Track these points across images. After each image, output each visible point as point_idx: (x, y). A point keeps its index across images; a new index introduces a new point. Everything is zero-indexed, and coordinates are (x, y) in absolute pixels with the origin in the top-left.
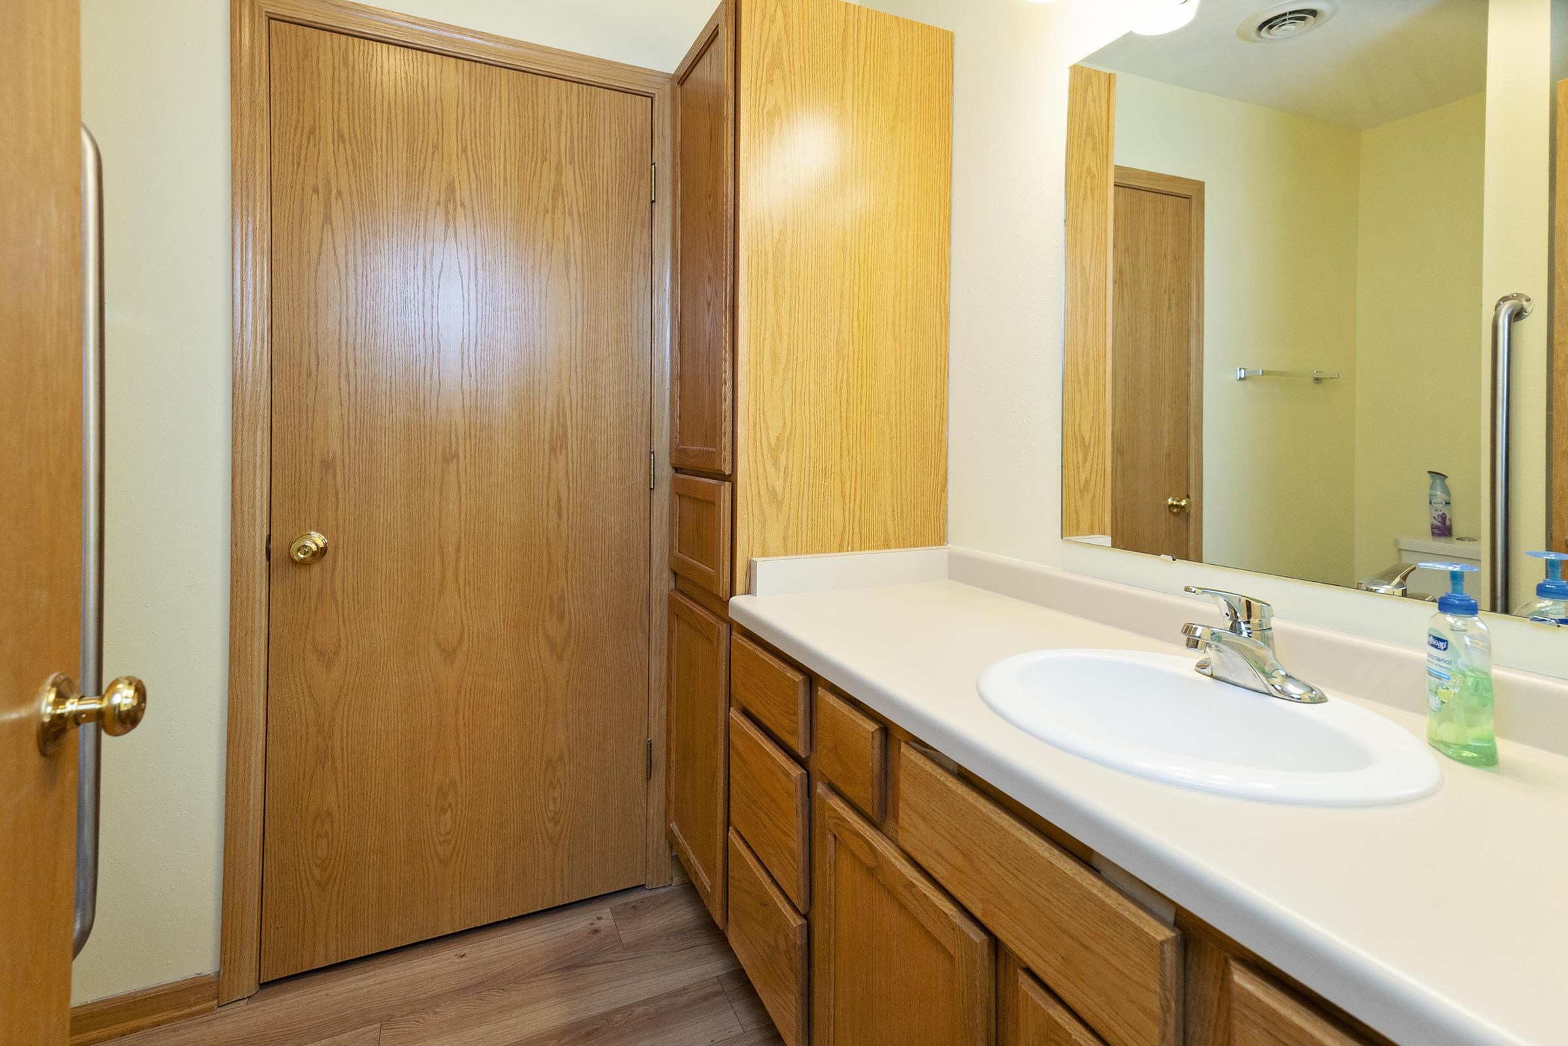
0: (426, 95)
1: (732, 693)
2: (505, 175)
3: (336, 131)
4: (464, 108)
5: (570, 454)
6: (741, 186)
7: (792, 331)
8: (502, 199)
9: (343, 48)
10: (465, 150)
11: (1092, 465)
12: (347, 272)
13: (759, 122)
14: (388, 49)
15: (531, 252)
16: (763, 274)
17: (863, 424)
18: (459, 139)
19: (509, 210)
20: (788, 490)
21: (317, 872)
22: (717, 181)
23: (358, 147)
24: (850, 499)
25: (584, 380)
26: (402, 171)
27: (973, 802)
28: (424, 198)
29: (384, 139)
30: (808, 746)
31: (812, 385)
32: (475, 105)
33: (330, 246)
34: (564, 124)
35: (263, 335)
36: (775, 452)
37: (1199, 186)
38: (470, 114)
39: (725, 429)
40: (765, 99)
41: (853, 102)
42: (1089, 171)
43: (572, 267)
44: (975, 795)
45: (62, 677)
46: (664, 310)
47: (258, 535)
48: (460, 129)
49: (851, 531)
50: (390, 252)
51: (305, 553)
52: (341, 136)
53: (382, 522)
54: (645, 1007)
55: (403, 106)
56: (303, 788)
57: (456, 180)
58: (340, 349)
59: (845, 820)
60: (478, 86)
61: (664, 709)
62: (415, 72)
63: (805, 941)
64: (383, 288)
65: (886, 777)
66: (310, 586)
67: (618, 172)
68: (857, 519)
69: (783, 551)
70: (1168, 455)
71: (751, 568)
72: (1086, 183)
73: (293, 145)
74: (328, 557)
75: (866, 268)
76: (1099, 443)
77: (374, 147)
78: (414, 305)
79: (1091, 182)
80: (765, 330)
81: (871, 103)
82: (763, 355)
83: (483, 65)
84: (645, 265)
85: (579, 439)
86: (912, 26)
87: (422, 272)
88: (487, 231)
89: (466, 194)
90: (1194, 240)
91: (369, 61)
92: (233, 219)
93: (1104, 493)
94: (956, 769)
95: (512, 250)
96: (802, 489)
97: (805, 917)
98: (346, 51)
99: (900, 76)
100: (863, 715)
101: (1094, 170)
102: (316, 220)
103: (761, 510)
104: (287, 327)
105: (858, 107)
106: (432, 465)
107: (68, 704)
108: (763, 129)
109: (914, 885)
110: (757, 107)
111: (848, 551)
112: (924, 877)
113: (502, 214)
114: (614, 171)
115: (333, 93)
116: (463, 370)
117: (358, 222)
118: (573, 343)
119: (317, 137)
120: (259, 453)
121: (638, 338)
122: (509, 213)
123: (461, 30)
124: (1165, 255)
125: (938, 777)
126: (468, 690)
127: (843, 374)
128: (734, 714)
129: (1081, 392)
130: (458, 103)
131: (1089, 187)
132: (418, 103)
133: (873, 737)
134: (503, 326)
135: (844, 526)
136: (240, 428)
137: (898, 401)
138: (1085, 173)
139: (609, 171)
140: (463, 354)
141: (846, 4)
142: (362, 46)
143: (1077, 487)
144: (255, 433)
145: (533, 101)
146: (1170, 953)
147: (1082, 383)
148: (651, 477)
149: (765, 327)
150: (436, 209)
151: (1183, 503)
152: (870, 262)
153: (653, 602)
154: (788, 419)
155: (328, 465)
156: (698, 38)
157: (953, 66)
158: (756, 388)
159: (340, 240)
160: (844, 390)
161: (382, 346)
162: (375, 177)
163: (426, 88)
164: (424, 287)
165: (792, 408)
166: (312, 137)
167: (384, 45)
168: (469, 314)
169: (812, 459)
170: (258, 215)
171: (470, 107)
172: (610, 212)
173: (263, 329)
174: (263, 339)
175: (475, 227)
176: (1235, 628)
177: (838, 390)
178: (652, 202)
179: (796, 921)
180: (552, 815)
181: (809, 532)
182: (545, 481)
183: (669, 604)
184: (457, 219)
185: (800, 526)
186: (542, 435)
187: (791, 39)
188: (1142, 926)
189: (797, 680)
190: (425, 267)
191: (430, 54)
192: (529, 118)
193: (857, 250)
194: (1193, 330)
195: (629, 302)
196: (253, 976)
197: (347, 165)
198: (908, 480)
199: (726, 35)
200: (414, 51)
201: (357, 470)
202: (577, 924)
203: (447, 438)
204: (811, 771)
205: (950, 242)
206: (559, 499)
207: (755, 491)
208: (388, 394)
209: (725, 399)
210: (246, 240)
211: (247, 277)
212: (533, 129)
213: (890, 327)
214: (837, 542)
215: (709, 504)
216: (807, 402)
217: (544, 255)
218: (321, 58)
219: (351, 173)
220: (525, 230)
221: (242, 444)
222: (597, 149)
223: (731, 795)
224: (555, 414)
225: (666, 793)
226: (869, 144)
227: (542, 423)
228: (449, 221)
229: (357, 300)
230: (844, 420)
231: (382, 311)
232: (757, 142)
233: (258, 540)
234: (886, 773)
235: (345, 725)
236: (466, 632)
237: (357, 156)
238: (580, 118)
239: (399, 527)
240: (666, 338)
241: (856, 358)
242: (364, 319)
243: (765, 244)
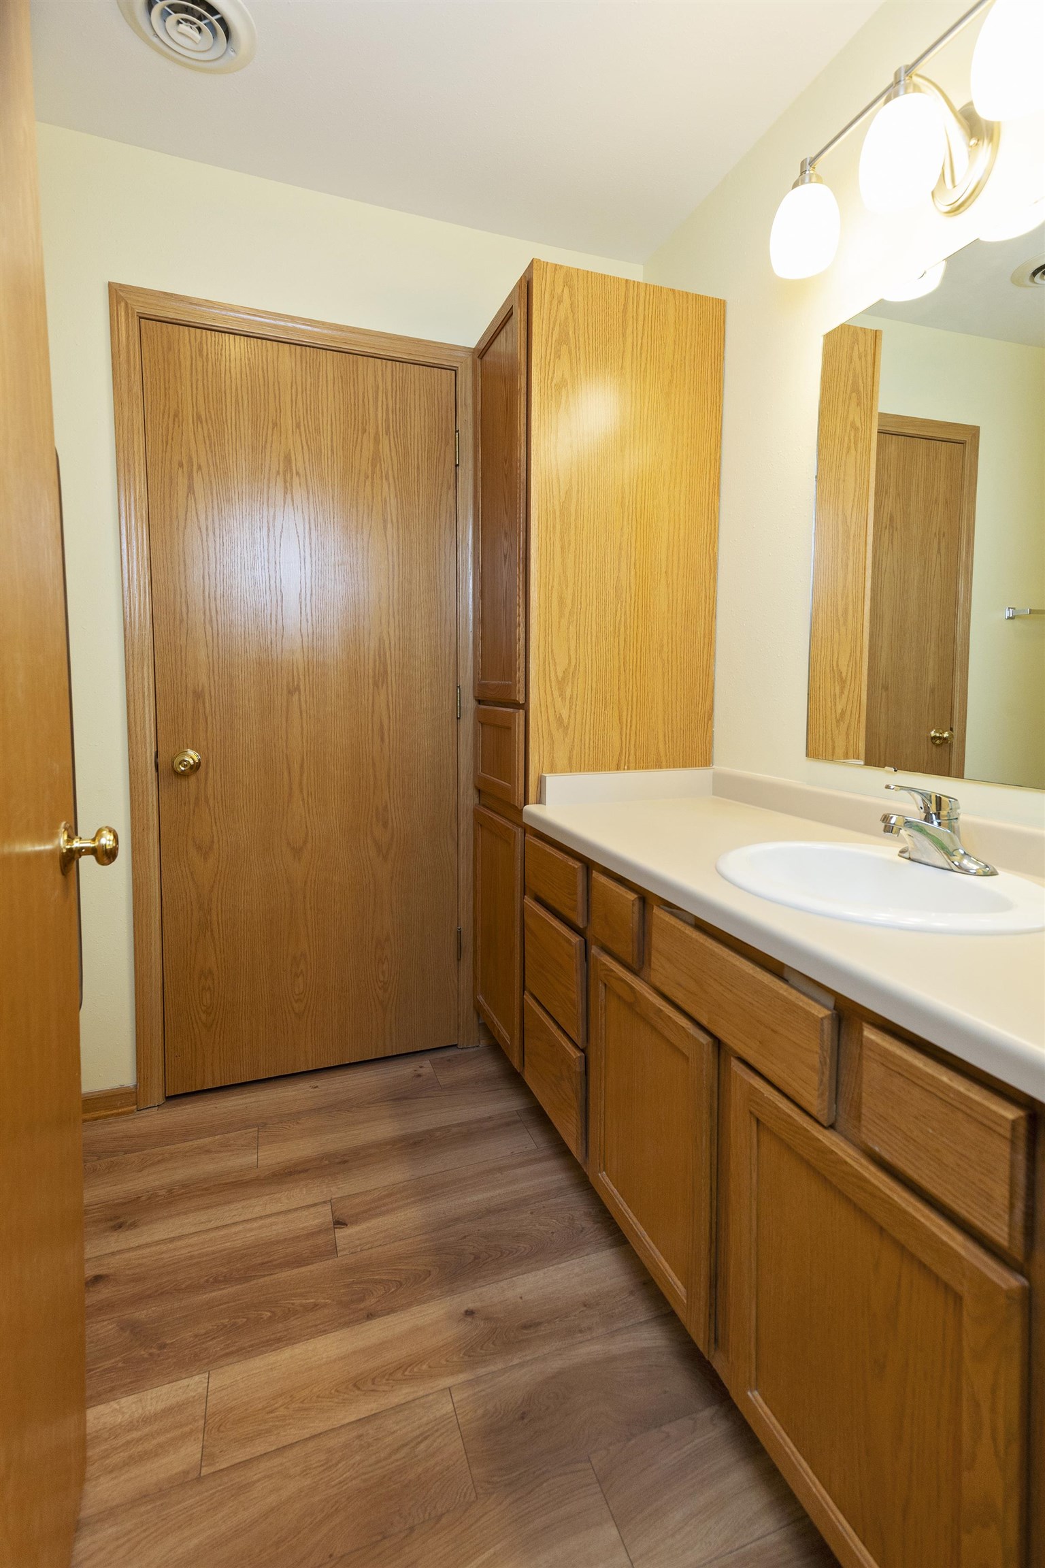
0: (266, 378)
1: (526, 884)
2: (332, 446)
3: (195, 414)
4: (297, 388)
5: (390, 688)
6: (532, 452)
7: (576, 579)
8: (330, 467)
9: (198, 340)
10: (298, 426)
11: (848, 697)
12: (207, 535)
13: (548, 393)
14: (235, 339)
15: (354, 514)
16: (551, 529)
17: (639, 660)
18: (294, 416)
19: (336, 477)
20: (573, 717)
21: (203, 1017)
22: (512, 447)
23: (213, 427)
24: (627, 726)
25: (401, 625)
26: (248, 445)
27: (703, 942)
28: (267, 468)
29: (234, 418)
30: (586, 919)
31: (594, 626)
32: (306, 385)
33: (194, 513)
34: (380, 399)
35: (145, 588)
36: (561, 684)
37: (974, 431)
38: (302, 393)
39: (519, 665)
40: (554, 373)
41: (632, 371)
42: (853, 425)
43: (389, 525)
44: (705, 937)
45: (68, 825)
46: (467, 561)
47: (148, 751)
48: (294, 407)
49: (627, 753)
50: (241, 517)
51: (185, 766)
52: (199, 417)
53: (241, 743)
54: (459, 1128)
55: (248, 388)
56: (191, 951)
57: (292, 452)
58: (204, 600)
59: (613, 971)
60: (308, 368)
61: (471, 903)
62: (257, 359)
63: (584, 1069)
64: (236, 547)
65: (644, 936)
66: (189, 793)
67: (427, 440)
68: (633, 743)
69: (569, 769)
70: (932, 691)
71: (541, 782)
72: (849, 437)
73: (162, 427)
74: (202, 768)
75: (642, 522)
76: (855, 677)
77: (225, 426)
78: (261, 562)
79: (855, 435)
80: (553, 579)
81: (648, 371)
82: (551, 600)
83: (312, 349)
84: (451, 523)
85: (397, 675)
86: (687, 297)
87: (266, 533)
88: (318, 496)
89: (300, 464)
90: (966, 483)
91: (219, 350)
92: (118, 494)
93: (859, 722)
94: (693, 922)
95: (339, 512)
96: (585, 716)
97: (583, 1051)
98: (201, 342)
99: (675, 344)
100: (626, 888)
101: (858, 424)
102: (182, 489)
103: (551, 735)
104: (163, 581)
105: (637, 375)
106: (279, 696)
107: (74, 842)
108: (552, 400)
109: (661, 1011)
110: (546, 381)
111: (624, 769)
112: (669, 1004)
113: (330, 481)
114: (423, 440)
115: (191, 381)
116: (301, 616)
117: (215, 491)
118: (391, 593)
119: (181, 418)
120: (146, 684)
121: (445, 587)
122: (336, 480)
123: (293, 319)
124: (936, 500)
125: (680, 927)
126: (313, 881)
127: (621, 617)
128: (528, 900)
129: (839, 630)
130: (292, 383)
131: (852, 441)
132: (259, 386)
133: (633, 905)
134: (333, 579)
135: (622, 748)
136: (131, 665)
137: (670, 641)
138: (849, 427)
139: (420, 439)
140: (301, 602)
141: (627, 280)
142: (213, 338)
143: (833, 716)
144: (143, 668)
145: (354, 379)
146: (827, 1026)
147: (841, 623)
148: (458, 707)
149: (554, 576)
150: (276, 477)
151: (946, 735)
152: (646, 516)
153: (461, 814)
154: (573, 656)
155: (198, 695)
156: (495, 317)
157: (725, 332)
158: (545, 630)
159: (201, 506)
160: (622, 629)
161: (236, 598)
162: (227, 452)
163: (265, 372)
164: (268, 546)
165: (576, 646)
166: (176, 419)
167: (231, 335)
168: (305, 568)
169: (594, 691)
170: (138, 487)
171: (302, 386)
172: (421, 476)
173: (145, 583)
174: (145, 592)
175: (308, 493)
176: (928, 818)
177: (617, 631)
178: (457, 466)
179: (575, 1054)
180: (380, 984)
181: (591, 753)
182: (370, 711)
183: (474, 815)
184: (294, 486)
185: (583, 747)
186: (366, 672)
187: (576, 316)
188: (810, 1010)
189: (576, 867)
190: (269, 529)
191: (268, 342)
192: (350, 395)
193: (634, 506)
194: (962, 571)
195: (437, 555)
196: (161, 1091)
197: (205, 442)
198: (678, 709)
199: (519, 315)
200: (255, 339)
201: (221, 699)
202: (403, 1071)
203: (291, 674)
204: (588, 939)
205: (719, 495)
206: (382, 725)
207: (544, 718)
208: (243, 637)
209: (519, 640)
210: (129, 509)
211: (131, 540)
212: (355, 405)
213: (664, 574)
214: (615, 762)
215: (506, 729)
216: (589, 641)
217: (365, 516)
218: (182, 350)
219: (208, 449)
220: (350, 495)
221: (133, 677)
222: (408, 419)
223: (526, 964)
224: (377, 653)
225: (474, 970)
226: (646, 409)
227: (366, 662)
228: (287, 489)
229: (216, 558)
230: (622, 657)
231: (236, 567)
232: (546, 411)
233: (148, 755)
234: (644, 932)
235: (220, 905)
236: (310, 834)
237: (212, 434)
238: (394, 391)
239: (255, 747)
240: (469, 587)
241: (633, 602)
242: (222, 574)
243: (553, 502)
